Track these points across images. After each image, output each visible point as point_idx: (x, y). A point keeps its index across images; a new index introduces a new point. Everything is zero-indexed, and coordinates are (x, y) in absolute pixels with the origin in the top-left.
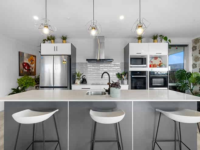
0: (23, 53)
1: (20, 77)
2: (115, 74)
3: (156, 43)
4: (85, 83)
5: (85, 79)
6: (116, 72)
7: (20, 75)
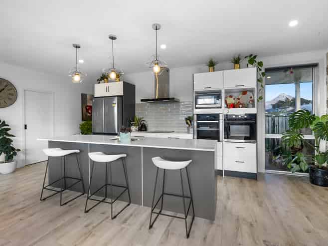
0: (86, 95)
1: (83, 122)
2: (184, 118)
3: (238, 70)
4: (144, 130)
5: (145, 125)
6: (185, 116)
7: (83, 120)
